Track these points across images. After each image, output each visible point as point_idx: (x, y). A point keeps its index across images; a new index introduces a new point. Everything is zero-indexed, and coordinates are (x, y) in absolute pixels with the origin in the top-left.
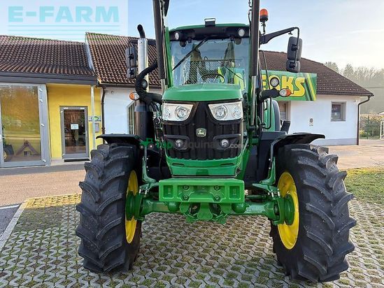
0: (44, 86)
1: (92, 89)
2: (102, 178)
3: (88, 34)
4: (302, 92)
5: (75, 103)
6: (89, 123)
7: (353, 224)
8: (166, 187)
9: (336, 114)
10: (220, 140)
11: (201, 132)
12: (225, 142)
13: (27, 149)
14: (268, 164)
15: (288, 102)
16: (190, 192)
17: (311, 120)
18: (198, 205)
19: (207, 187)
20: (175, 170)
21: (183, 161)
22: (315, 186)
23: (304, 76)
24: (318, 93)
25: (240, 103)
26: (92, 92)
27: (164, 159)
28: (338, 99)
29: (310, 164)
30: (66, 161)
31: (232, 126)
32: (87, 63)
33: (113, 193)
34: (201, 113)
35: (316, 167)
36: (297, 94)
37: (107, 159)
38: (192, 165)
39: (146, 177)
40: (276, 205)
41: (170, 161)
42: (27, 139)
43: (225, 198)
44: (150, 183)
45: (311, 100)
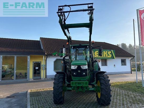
0: (29, 56)
1: (44, 56)
2: (58, 81)
3: (41, 38)
4: (110, 56)
5: (37, 60)
6: (42, 67)
7: (111, 90)
8: (72, 83)
9: (123, 63)
10: (83, 73)
11: (79, 71)
12: (84, 74)
13: (21, 76)
14: (95, 78)
15: (106, 59)
16: (77, 84)
17: (115, 65)
18: (79, 87)
19: (81, 83)
20: (74, 79)
21: (75, 77)
22: (103, 83)
23: (111, 51)
24: (116, 56)
25: (87, 66)
26: (44, 57)
27: (71, 77)
28: (123, 58)
29: (102, 78)
30: (34, 79)
31: (86, 70)
32: (41, 48)
33: (60, 85)
34: (79, 67)
35: (104, 79)
36: (109, 57)
37: (59, 77)
38: (77, 78)
39: (66, 82)
40: (96, 88)
41: (73, 77)
42: (21, 72)
43: (85, 85)
44: (67, 83)
45: (114, 58)
